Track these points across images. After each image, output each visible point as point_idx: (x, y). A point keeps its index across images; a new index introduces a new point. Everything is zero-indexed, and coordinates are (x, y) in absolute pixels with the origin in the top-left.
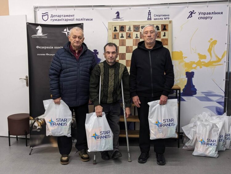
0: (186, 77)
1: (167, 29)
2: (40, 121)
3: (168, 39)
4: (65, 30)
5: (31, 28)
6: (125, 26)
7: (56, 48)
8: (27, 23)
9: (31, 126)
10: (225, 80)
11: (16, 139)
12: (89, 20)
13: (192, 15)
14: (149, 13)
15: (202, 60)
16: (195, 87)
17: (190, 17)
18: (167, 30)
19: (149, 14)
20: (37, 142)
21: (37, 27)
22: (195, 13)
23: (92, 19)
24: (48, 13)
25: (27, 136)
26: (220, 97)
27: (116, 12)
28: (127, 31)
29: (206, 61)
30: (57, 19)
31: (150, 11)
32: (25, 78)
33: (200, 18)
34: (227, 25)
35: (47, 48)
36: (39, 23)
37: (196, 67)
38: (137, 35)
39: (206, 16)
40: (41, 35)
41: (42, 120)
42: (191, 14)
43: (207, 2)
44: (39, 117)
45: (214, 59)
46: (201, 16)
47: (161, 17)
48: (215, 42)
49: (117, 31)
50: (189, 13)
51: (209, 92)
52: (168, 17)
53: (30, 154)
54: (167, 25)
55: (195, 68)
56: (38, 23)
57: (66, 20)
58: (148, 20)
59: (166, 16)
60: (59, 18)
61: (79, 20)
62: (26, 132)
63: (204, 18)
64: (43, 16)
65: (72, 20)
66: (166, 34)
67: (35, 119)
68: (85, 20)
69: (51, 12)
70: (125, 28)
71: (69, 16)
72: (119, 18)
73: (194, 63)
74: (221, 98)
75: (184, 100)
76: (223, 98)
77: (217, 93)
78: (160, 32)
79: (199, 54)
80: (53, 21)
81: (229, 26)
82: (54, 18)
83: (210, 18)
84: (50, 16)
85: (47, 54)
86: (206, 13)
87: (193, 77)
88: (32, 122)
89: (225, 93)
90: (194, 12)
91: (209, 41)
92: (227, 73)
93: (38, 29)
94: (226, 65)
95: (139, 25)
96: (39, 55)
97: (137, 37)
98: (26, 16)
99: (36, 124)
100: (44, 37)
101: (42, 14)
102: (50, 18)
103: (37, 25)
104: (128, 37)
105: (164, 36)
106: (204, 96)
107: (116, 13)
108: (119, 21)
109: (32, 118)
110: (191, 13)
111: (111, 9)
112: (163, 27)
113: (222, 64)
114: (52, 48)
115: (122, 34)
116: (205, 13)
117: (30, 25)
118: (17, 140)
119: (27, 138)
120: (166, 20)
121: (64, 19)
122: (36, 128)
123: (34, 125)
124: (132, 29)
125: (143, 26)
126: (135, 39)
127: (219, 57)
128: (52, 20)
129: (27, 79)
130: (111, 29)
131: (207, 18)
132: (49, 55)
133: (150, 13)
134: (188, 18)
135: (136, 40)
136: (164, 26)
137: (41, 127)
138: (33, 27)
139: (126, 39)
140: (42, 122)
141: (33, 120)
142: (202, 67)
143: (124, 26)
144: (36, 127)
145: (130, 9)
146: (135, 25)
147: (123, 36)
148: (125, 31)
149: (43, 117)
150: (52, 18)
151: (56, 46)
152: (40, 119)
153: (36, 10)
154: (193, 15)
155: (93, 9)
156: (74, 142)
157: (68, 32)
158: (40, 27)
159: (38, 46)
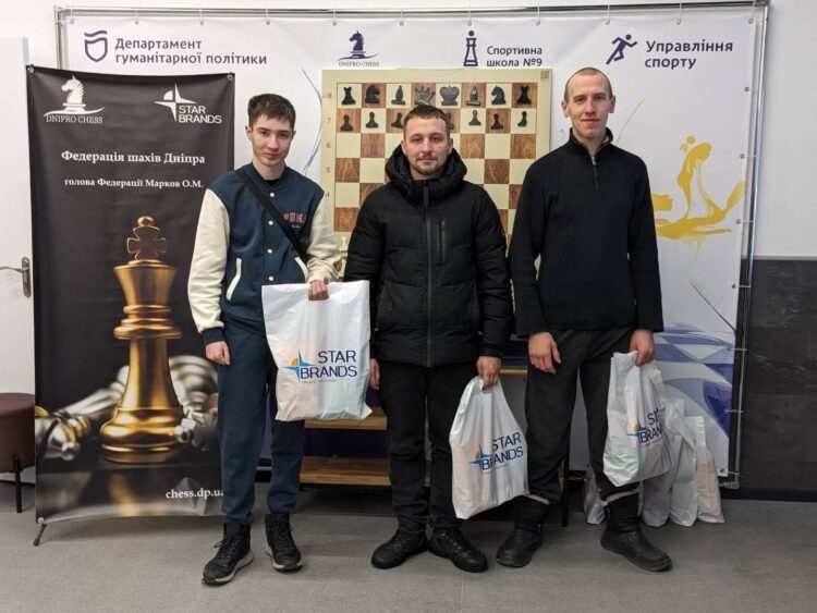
1: (533, 100)
2: (72, 422)
3: (535, 135)
4: (168, 95)
5: (42, 85)
6: (385, 85)
7: (132, 158)
8: (27, 67)
9: (38, 440)
10: (738, 285)
12: (253, 60)
13: (624, 52)
14: (468, 40)
17: (616, 59)
18: (533, 104)
19: (468, 46)
20: (63, 499)
21: (65, 83)
22: (635, 43)
23: (264, 58)
24: (105, 32)
25: (22, 474)
26: (721, 347)
27: (351, 36)
29: (673, 216)
30: (137, 57)
31: (471, 33)
32: (20, 267)
33: (650, 63)
34: (747, 89)
35: (103, 158)
39: (672, 55)
40: (80, 111)
41: (80, 418)
42: (620, 48)
43: (677, 5)
44: (71, 410)
45: (700, 211)
46: (654, 54)
47: (512, 57)
48: (703, 151)
49: (353, 102)
50: (614, 42)
51: (679, 328)
52: (536, 56)
53: (37, 543)
54: (535, 86)
56: (71, 69)
57: (172, 60)
58: (465, 65)
59: (532, 54)
60: (146, 52)
61: (218, 59)
62: (19, 460)
63: (666, 63)
64: (87, 42)
65: (193, 59)
66: (528, 119)
67: (56, 414)
68: (241, 59)
69: (117, 30)
70: (381, 94)
71: (183, 44)
72: (362, 57)
74: (723, 351)
76: (729, 350)
77: (707, 334)
78: (507, 112)
80: (125, 61)
81: (753, 92)
82: (127, 52)
83: (687, 63)
84: (112, 43)
85: (101, 182)
86: (675, 46)
88: (43, 428)
89: (739, 332)
90: (631, 42)
91: (684, 147)
92: (744, 263)
93: (69, 91)
94: (743, 234)
95: (434, 84)
96: (72, 182)
98: (25, 41)
99: (58, 434)
100: (91, 121)
101: (86, 35)
102: (112, 52)
103: (65, 75)
104: (393, 125)
105: (523, 123)
106: (665, 342)
107: (351, 40)
108: (361, 68)
109: (42, 411)
110: (619, 42)
111: (335, 24)
112: (520, 93)
113: (729, 230)
114: (121, 158)
115: (372, 115)
116: (669, 47)
117: (40, 75)
119: (23, 479)
120: (532, 67)
121: (162, 57)
122: (57, 447)
123: (51, 438)
124: (408, 96)
125: (447, 86)
127: (717, 204)
128: (120, 59)
129: (28, 271)
130: (334, 95)
131: (675, 63)
132: (108, 183)
133: (474, 40)
134: (608, 63)
136: (522, 88)
137: (78, 445)
138: (49, 81)
139: (388, 131)
140: (82, 425)
141: (47, 418)
143: (379, 84)
144: (59, 444)
145: (402, 24)
146: (418, 84)
147: (376, 120)
148: (381, 102)
149: (86, 408)
150: (120, 51)
151: (135, 154)
152: (76, 417)
153: (62, 21)
154: (626, 49)
155: (268, 23)
156: (196, 499)
157: (178, 105)
158: (78, 82)
159: (67, 153)
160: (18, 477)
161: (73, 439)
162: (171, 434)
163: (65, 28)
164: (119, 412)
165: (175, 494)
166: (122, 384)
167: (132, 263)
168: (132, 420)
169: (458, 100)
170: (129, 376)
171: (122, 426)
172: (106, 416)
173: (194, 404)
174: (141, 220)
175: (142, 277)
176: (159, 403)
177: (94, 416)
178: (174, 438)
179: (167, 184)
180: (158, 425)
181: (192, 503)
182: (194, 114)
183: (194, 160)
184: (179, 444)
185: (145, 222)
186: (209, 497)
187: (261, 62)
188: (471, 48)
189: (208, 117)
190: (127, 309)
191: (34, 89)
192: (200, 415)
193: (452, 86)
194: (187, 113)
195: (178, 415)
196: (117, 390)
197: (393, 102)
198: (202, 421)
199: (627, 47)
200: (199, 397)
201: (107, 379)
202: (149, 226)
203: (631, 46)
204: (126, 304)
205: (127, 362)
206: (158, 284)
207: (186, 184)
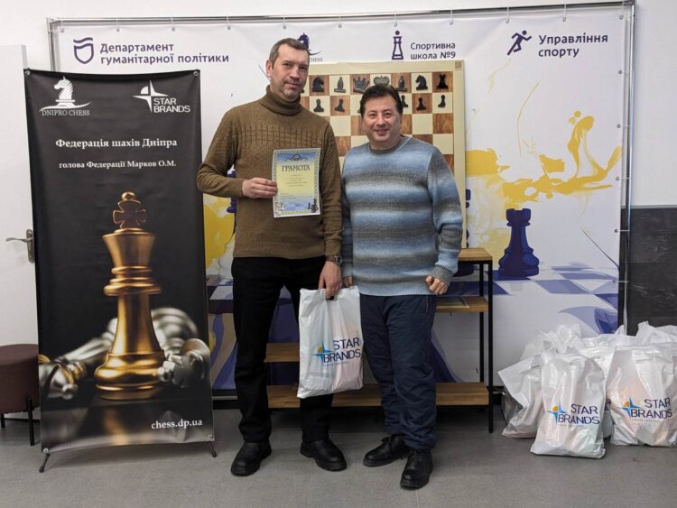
0: (508, 225)
1: (450, 86)
2: (71, 367)
3: (452, 114)
4: (145, 90)
5: (39, 85)
6: (328, 76)
7: (115, 144)
8: (25, 70)
9: (42, 384)
10: (619, 230)
12: (218, 59)
13: (521, 44)
14: (395, 38)
15: (552, 175)
16: (534, 253)
17: (515, 51)
18: (450, 89)
19: (395, 43)
20: (64, 432)
21: (57, 83)
22: (530, 37)
23: (227, 57)
24: (91, 39)
25: (33, 413)
26: (607, 281)
27: (299, 37)
28: (332, 93)
29: (565, 176)
30: (119, 59)
31: (397, 33)
32: (26, 237)
33: (543, 53)
34: (620, 72)
35: (91, 144)
36: (63, 70)
37: (536, 194)
39: (560, 46)
40: (70, 105)
41: (78, 363)
42: (518, 42)
43: (562, 6)
44: (69, 356)
45: (587, 171)
46: (546, 46)
47: (432, 51)
48: (587, 123)
50: (513, 37)
51: (575, 267)
52: (451, 50)
53: (42, 470)
54: (451, 74)
55: (532, 198)
57: (149, 60)
58: (393, 58)
59: (447, 48)
60: (127, 54)
61: (188, 59)
62: (31, 401)
63: (555, 52)
64: (76, 48)
65: (166, 60)
66: (446, 101)
67: (57, 360)
68: (207, 59)
69: (101, 36)
70: (325, 83)
71: (158, 48)
72: (309, 54)
73: (528, 183)
74: (609, 284)
75: (503, 292)
76: (614, 282)
77: (596, 270)
78: (429, 96)
79: (542, 157)
80: (109, 62)
81: (626, 74)
82: (110, 55)
83: (572, 52)
84: (97, 48)
85: (90, 164)
86: (562, 39)
87: (529, 224)
88: (46, 372)
89: (621, 268)
90: (526, 36)
91: (572, 120)
92: (624, 212)
93: (61, 89)
94: (622, 188)
95: (369, 75)
96: (65, 166)
98: (24, 48)
99: (59, 377)
100: (80, 113)
101: (75, 41)
102: (98, 55)
103: (57, 76)
104: (336, 109)
105: (442, 105)
106: (563, 278)
107: (299, 40)
109: (45, 359)
110: (517, 37)
111: (285, 27)
112: (439, 80)
113: (611, 186)
114: (106, 144)
115: (318, 102)
116: (558, 40)
117: (35, 76)
118: (3, 426)
119: (34, 418)
120: (447, 59)
121: (140, 58)
122: (56, 388)
123: (52, 381)
124: (347, 85)
125: (379, 76)
127: (600, 165)
128: (105, 61)
129: (32, 241)
131: (563, 52)
132: (95, 165)
133: (400, 38)
134: (509, 54)
136: (441, 76)
137: (76, 386)
138: (44, 81)
139: (332, 114)
140: (79, 369)
141: (49, 364)
142: (553, 193)
143: (323, 76)
144: (59, 386)
145: (340, 26)
146: (356, 75)
147: (322, 106)
148: (326, 91)
149: (81, 354)
150: (104, 54)
151: (117, 140)
152: (73, 362)
153: (54, 31)
155: (229, 28)
156: (177, 429)
157: (153, 98)
158: (68, 82)
159: (60, 141)
160: (31, 415)
161: (72, 381)
162: (154, 375)
163: (57, 35)
164: (110, 357)
165: (158, 425)
166: (112, 334)
167: (118, 232)
168: (120, 363)
170: (118, 327)
171: (113, 369)
172: (99, 361)
173: (173, 348)
174: (124, 195)
175: (127, 243)
176: (143, 349)
177: (88, 361)
178: (157, 377)
179: (145, 165)
180: (143, 367)
181: (174, 432)
182: (167, 105)
183: (168, 144)
184: (162, 382)
185: (128, 196)
186: (188, 427)
187: (224, 60)
188: (397, 45)
189: (178, 107)
190: (115, 270)
191: (30, 90)
192: (179, 357)
193: (383, 76)
194: (161, 104)
195: (160, 359)
196: (108, 339)
197: (336, 90)
198: (180, 362)
199: (523, 40)
200: (177, 342)
201: (99, 329)
202: (132, 200)
203: (527, 39)
204: (114, 266)
205: (116, 315)
206: (140, 248)
207: (162, 163)
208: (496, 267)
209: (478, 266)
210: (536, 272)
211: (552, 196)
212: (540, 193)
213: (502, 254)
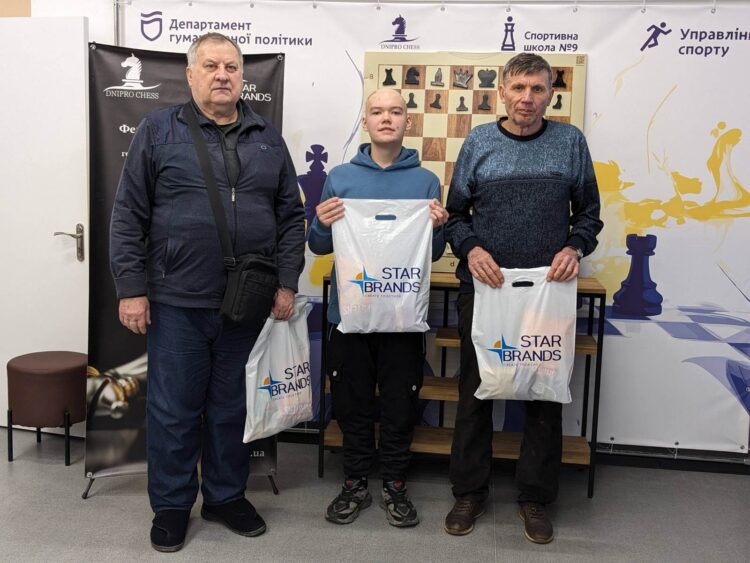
0: (628, 253)
1: (568, 84)
2: (122, 382)
3: (569, 117)
5: (103, 61)
6: (425, 67)
8: (90, 44)
11: (34, 437)
12: (300, 42)
13: (658, 39)
14: (507, 25)
15: (685, 197)
16: (658, 289)
17: (650, 46)
18: (568, 88)
19: (507, 31)
20: (111, 455)
21: (124, 60)
22: (670, 31)
23: (311, 40)
24: (160, 13)
25: (71, 428)
26: (745, 328)
27: (394, 20)
28: (428, 87)
29: (702, 199)
30: (189, 37)
31: (510, 19)
32: (74, 232)
33: (684, 50)
36: (129, 44)
37: (665, 219)
38: (462, 99)
39: (706, 43)
40: (138, 87)
41: (130, 378)
42: (655, 36)
44: (121, 370)
45: (729, 194)
46: (688, 42)
47: (550, 42)
48: (734, 137)
49: (394, 83)
50: (649, 30)
51: (705, 308)
52: (572, 42)
53: (85, 496)
54: (570, 70)
55: (660, 223)
56: (127, 46)
58: (503, 49)
59: (568, 40)
60: (198, 32)
61: (266, 41)
62: (69, 415)
63: (699, 50)
64: (143, 22)
65: (242, 40)
66: (562, 101)
67: (107, 374)
68: (288, 41)
69: (172, 11)
70: (421, 75)
71: (233, 26)
72: (403, 40)
73: (657, 204)
75: (616, 332)
77: (732, 314)
79: (675, 176)
80: (178, 40)
82: (180, 32)
83: (720, 50)
84: (167, 24)
86: (708, 35)
87: (654, 254)
88: (94, 387)
90: (665, 29)
91: (714, 132)
93: (129, 68)
95: (472, 67)
97: (462, 107)
98: (86, 20)
99: (108, 393)
100: (148, 96)
101: (143, 15)
102: (166, 32)
103: (126, 52)
104: (432, 106)
105: (558, 106)
106: (690, 321)
107: (394, 23)
108: (402, 50)
109: (95, 372)
110: (653, 30)
111: (379, 8)
112: (556, 77)
115: (411, 96)
116: (703, 35)
117: (101, 52)
118: (39, 440)
119: (72, 434)
120: (567, 52)
122: (106, 406)
123: (101, 396)
124: (446, 79)
125: (485, 69)
126: (455, 112)
127: (745, 188)
128: (174, 38)
129: (82, 237)
130: (375, 77)
131: (709, 50)
133: (513, 25)
134: (642, 49)
135: (460, 117)
136: (558, 72)
137: (127, 404)
138: (109, 58)
139: (426, 112)
140: (131, 386)
141: (98, 377)
142: (686, 219)
143: (419, 67)
144: (109, 403)
145: (443, 9)
146: (456, 66)
147: (415, 101)
148: (421, 84)
149: (134, 369)
150: (174, 32)
152: (125, 377)
153: (120, 3)
154: (661, 37)
155: (315, 7)
158: (137, 59)
159: (125, 126)
160: (67, 431)
161: (123, 398)
163: (123, 7)
169: (495, 82)
177: (140, 377)
182: (246, 92)
187: (307, 44)
188: (509, 33)
189: (258, 95)
191: (95, 66)
193: (490, 69)
197: (432, 84)
199: (661, 34)
203: (666, 33)
208: (610, 302)
209: (588, 299)
210: (658, 311)
211: (684, 222)
212: (669, 218)
213: (618, 287)
